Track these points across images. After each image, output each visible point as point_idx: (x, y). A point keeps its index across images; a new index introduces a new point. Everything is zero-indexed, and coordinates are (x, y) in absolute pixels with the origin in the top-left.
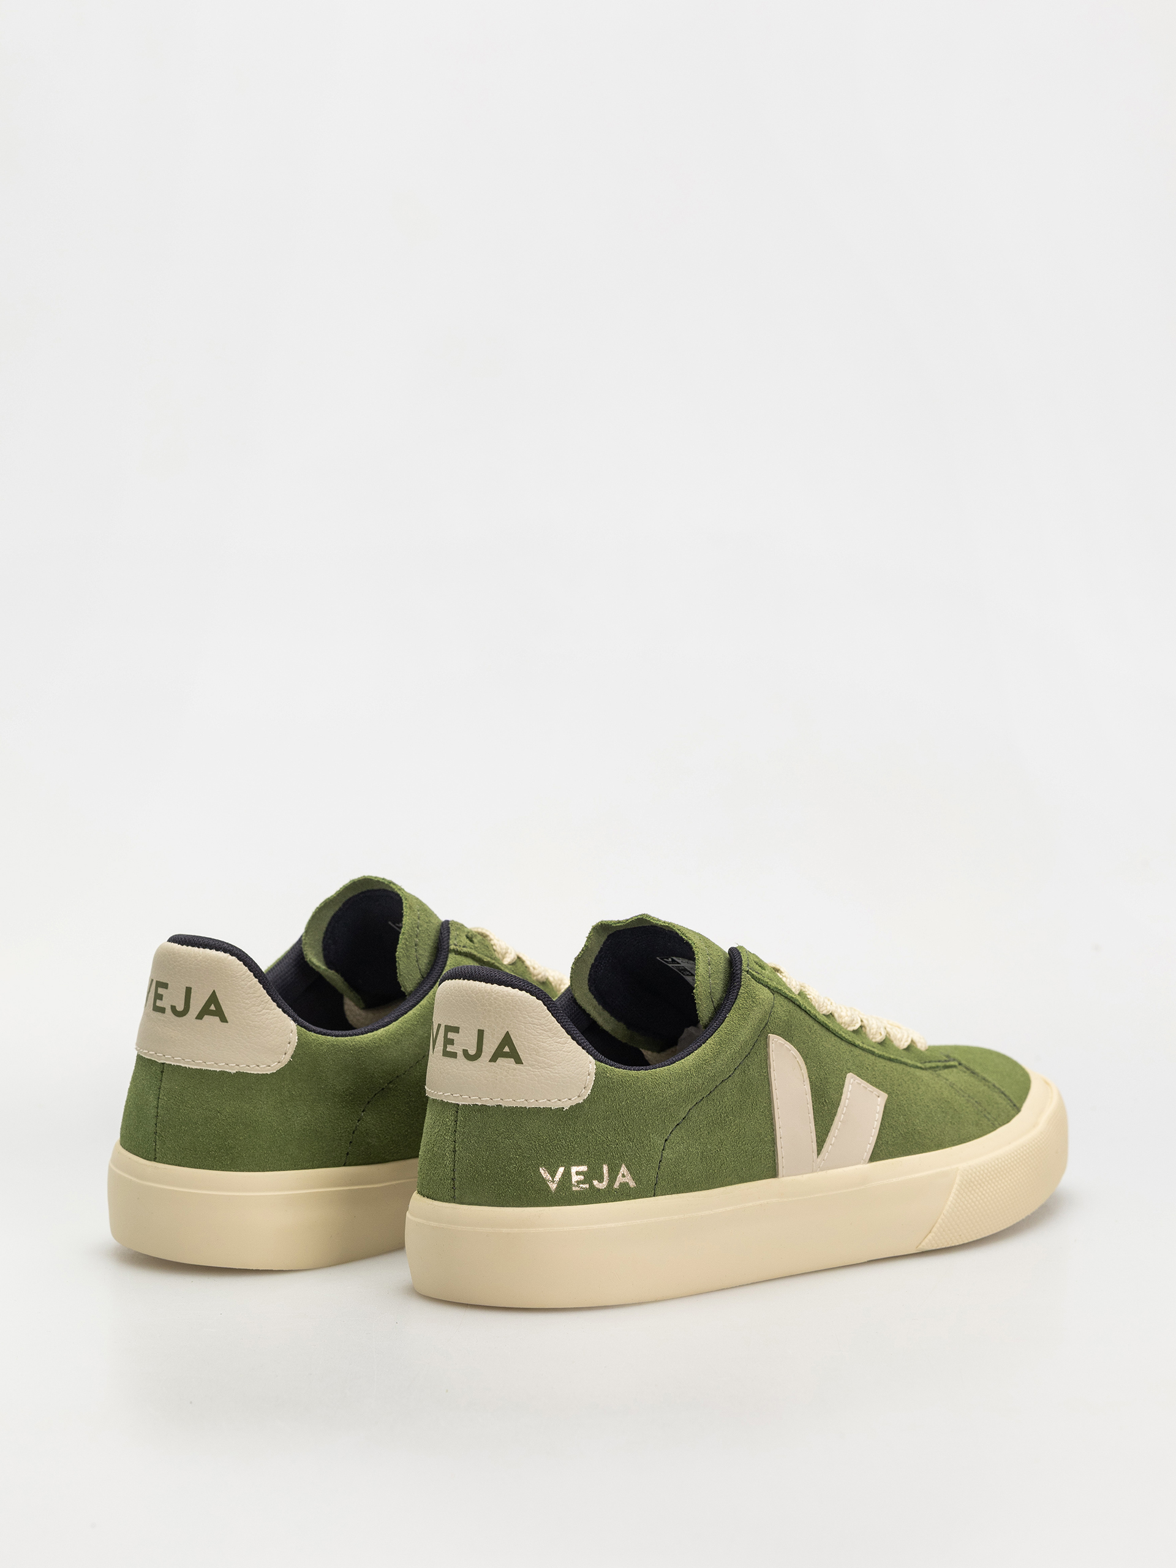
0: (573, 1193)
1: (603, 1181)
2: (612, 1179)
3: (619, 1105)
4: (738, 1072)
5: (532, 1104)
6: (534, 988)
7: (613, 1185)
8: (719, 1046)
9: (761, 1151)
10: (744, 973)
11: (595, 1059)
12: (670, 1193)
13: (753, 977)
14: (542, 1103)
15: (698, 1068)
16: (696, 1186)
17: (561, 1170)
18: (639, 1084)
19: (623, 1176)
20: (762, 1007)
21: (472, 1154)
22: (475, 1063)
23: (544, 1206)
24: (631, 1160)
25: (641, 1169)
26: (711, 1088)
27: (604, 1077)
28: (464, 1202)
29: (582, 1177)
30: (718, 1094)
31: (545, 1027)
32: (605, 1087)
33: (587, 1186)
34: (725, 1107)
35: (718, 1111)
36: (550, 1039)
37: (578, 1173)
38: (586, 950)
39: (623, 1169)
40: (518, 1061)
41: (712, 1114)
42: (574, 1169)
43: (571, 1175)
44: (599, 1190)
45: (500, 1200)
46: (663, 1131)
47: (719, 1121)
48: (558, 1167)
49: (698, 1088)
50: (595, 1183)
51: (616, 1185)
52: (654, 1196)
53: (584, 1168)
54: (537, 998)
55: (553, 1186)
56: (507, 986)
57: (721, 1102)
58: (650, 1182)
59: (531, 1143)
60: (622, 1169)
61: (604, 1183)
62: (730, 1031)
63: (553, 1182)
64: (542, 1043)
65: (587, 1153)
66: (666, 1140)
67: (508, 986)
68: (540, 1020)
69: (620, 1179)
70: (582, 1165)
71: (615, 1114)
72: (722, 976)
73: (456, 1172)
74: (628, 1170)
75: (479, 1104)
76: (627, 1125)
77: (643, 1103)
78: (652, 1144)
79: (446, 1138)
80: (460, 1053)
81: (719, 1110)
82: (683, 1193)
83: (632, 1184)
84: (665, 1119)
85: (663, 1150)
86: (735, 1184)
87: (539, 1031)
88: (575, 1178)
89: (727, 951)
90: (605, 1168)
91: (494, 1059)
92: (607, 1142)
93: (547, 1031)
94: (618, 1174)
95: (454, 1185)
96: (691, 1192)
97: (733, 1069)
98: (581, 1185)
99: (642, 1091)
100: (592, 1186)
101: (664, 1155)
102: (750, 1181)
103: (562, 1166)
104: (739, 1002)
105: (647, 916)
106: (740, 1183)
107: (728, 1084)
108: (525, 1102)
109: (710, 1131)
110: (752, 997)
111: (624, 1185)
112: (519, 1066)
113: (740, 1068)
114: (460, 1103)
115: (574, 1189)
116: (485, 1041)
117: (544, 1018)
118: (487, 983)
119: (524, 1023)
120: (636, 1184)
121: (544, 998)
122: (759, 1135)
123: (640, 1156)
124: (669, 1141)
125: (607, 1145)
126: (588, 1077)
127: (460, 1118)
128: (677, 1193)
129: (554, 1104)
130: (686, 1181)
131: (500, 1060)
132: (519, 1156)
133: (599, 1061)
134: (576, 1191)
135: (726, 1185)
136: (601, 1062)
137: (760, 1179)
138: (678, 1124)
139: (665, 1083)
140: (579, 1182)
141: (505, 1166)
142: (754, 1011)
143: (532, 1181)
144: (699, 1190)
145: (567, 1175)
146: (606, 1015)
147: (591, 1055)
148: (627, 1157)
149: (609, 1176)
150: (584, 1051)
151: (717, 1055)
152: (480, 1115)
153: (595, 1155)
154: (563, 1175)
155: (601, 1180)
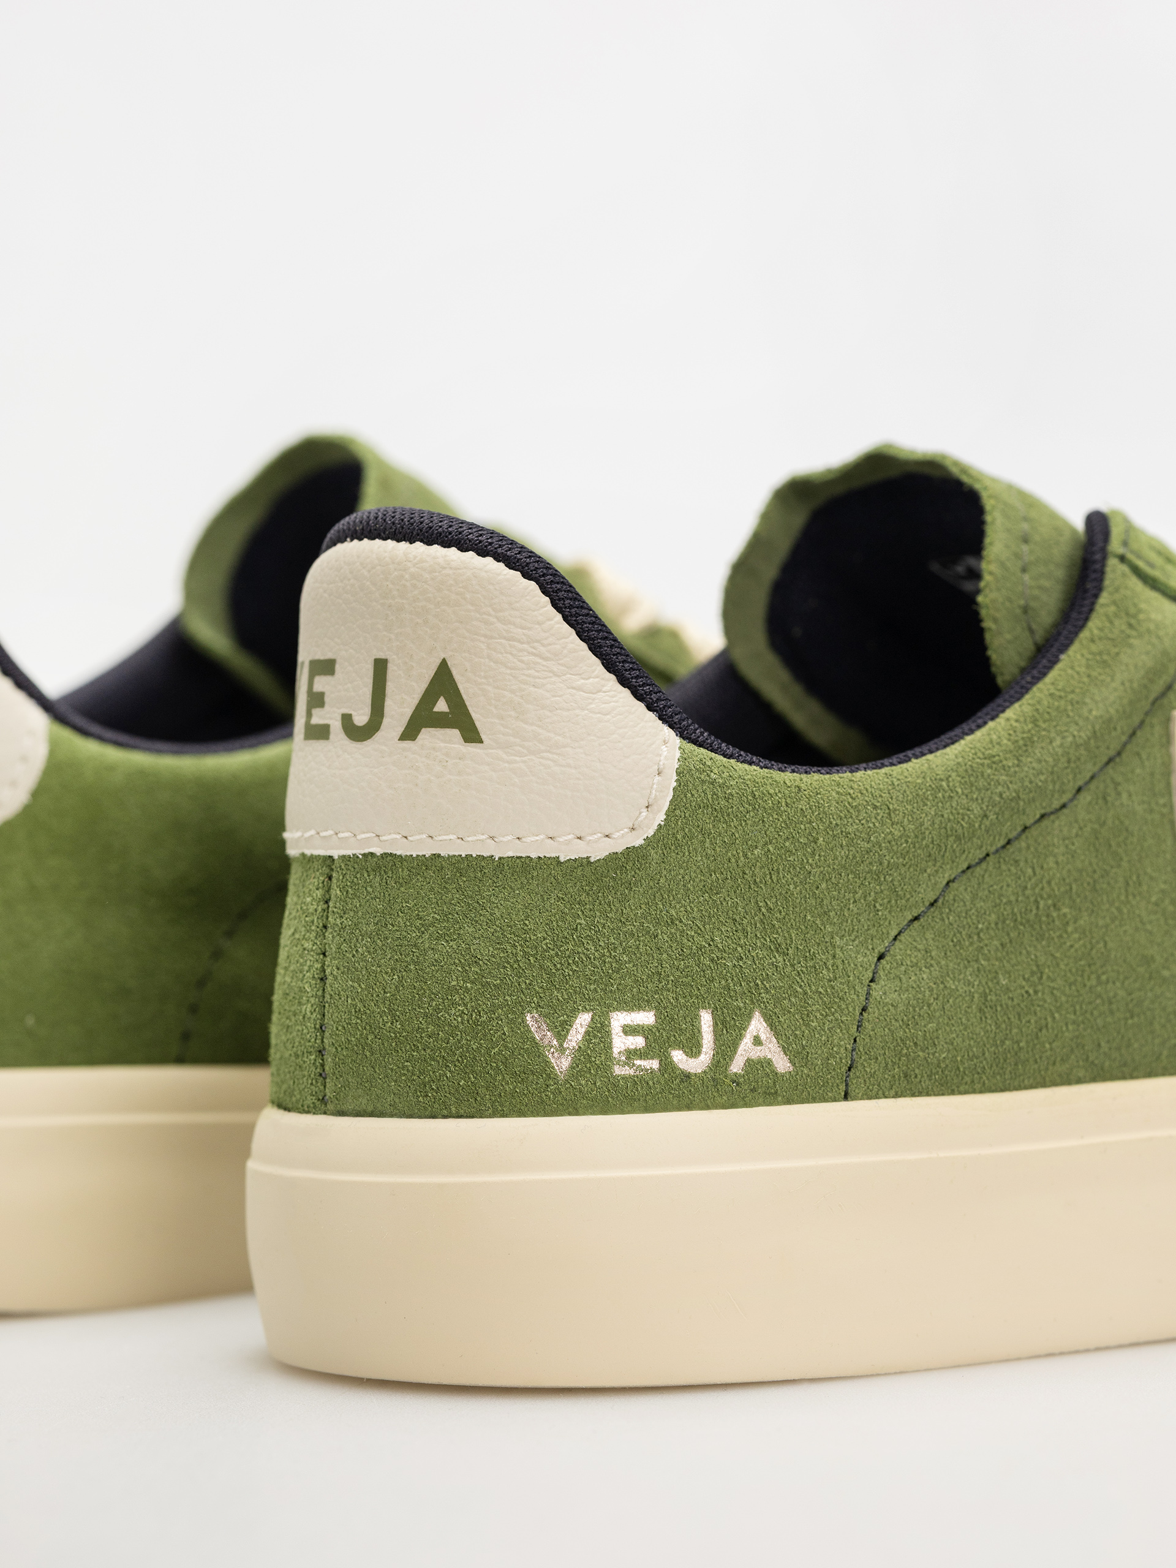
0: (614, 1083)
1: (699, 1053)
2: (726, 1048)
3: (745, 856)
4: (1085, 798)
5: (506, 848)
6: (516, 551)
7: (728, 1065)
8: (1030, 726)
9: (1153, 1002)
10: (1112, 563)
11: (682, 735)
12: (892, 1092)
13: (1136, 571)
14: (535, 847)
15: (970, 774)
16: (967, 1079)
17: (583, 1020)
18: (802, 805)
19: (757, 1041)
20: (1154, 640)
21: (359, 981)
22: (369, 746)
23: (538, 1115)
24: (778, 1001)
25: (808, 1025)
26: (1009, 829)
27: (703, 782)
28: (344, 1108)
29: (639, 1042)
30: (1028, 847)
31: (542, 649)
32: (706, 807)
33: (654, 1064)
34: (1049, 883)
35: (1028, 892)
36: (554, 679)
37: (629, 1030)
38: (757, 545)
39: (757, 1025)
40: (471, 735)
41: (1013, 898)
42: (619, 1020)
43: (609, 1034)
44: (687, 1076)
45: (426, 1100)
46: (873, 931)
47: (1032, 917)
48: (575, 1012)
49: (971, 825)
50: (678, 1056)
51: (737, 1066)
52: (846, 1097)
53: (646, 1018)
54: (524, 576)
55: (562, 1064)
56: (446, 544)
57: (1038, 870)
58: (832, 1061)
59: (504, 950)
60: (753, 1023)
61: (702, 1057)
62: (1063, 690)
63: (562, 1050)
64: (532, 689)
65: (656, 978)
66: (881, 957)
67: (449, 547)
68: (530, 629)
69: (746, 1050)
70: (640, 1008)
71: (735, 880)
72: (1060, 573)
73: (327, 1034)
74: (772, 1026)
75: (378, 851)
76: (769, 910)
77: (813, 854)
78: (839, 962)
79: (306, 945)
80: (336, 726)
81: (1033, 889)
82: (928, 1095)
83: (782, 1064)
84: (875, 901)
85: (872, 981)
86: (1079, 1081)
87: (525, 659)
88: (621, 1043)
89: (1078, 523)
90: (706, 1019)
91: (410, 733)
92: (712, 951)
93: (546, 659)
94: (740, 1037)
95: (323, 1065)
96: (953, 1093)
97: (1071, 787)
98: (638, 1062)
99: (810, 822)
100: (667, 1065)
101: (874, 993)
102: (1123, 1077)
103: (585, 1010)
104: (1094, 624)
105: (890, 446)
106: (1094, 1079)
107: (1059, 824)
108: (490, 841)
109: (1006, 940)
110: (1131, 617)
111: (759, 1067)
112: (472, 748)
113: (1092, 786)
114: (336, 854)
115: (618, 1071)
116: (390, 687)
117: (539, 623)
118: (398, 541)
119: (485, 636)
120: (794, 1065)
121: (544, 575)
122: (1147, 960)
123: (805, 993)
124: (888, 958)
125: (712, 960)
126: (657, 778)
127: (336, 892)
128: (913, 1095)
129: (568, 850)
130: (939, 1066)
131: (427, 736)
132: (472, 982)
133: (695, 742)
134: (624, 1078)
135: (1054, 1084)
136: (700, 746)
137: (1150, 1074)
138: (916, 918)
139: (875, 807)
140: (631, 1054)
141: (437, 1010)
142: (1131, 646)
143: (506, 1047)
144: (974, 1092)
145: (599, 1032)
146: (814, 707)
147: (671, 727)
148: (767, 991)
149: (716, 1040)
150: (652, 716)
151: (1024, 746)
152: (378, 879)
153: (675, 983)
154: (587, 1033)
155: (693, 1049)
